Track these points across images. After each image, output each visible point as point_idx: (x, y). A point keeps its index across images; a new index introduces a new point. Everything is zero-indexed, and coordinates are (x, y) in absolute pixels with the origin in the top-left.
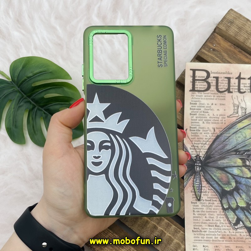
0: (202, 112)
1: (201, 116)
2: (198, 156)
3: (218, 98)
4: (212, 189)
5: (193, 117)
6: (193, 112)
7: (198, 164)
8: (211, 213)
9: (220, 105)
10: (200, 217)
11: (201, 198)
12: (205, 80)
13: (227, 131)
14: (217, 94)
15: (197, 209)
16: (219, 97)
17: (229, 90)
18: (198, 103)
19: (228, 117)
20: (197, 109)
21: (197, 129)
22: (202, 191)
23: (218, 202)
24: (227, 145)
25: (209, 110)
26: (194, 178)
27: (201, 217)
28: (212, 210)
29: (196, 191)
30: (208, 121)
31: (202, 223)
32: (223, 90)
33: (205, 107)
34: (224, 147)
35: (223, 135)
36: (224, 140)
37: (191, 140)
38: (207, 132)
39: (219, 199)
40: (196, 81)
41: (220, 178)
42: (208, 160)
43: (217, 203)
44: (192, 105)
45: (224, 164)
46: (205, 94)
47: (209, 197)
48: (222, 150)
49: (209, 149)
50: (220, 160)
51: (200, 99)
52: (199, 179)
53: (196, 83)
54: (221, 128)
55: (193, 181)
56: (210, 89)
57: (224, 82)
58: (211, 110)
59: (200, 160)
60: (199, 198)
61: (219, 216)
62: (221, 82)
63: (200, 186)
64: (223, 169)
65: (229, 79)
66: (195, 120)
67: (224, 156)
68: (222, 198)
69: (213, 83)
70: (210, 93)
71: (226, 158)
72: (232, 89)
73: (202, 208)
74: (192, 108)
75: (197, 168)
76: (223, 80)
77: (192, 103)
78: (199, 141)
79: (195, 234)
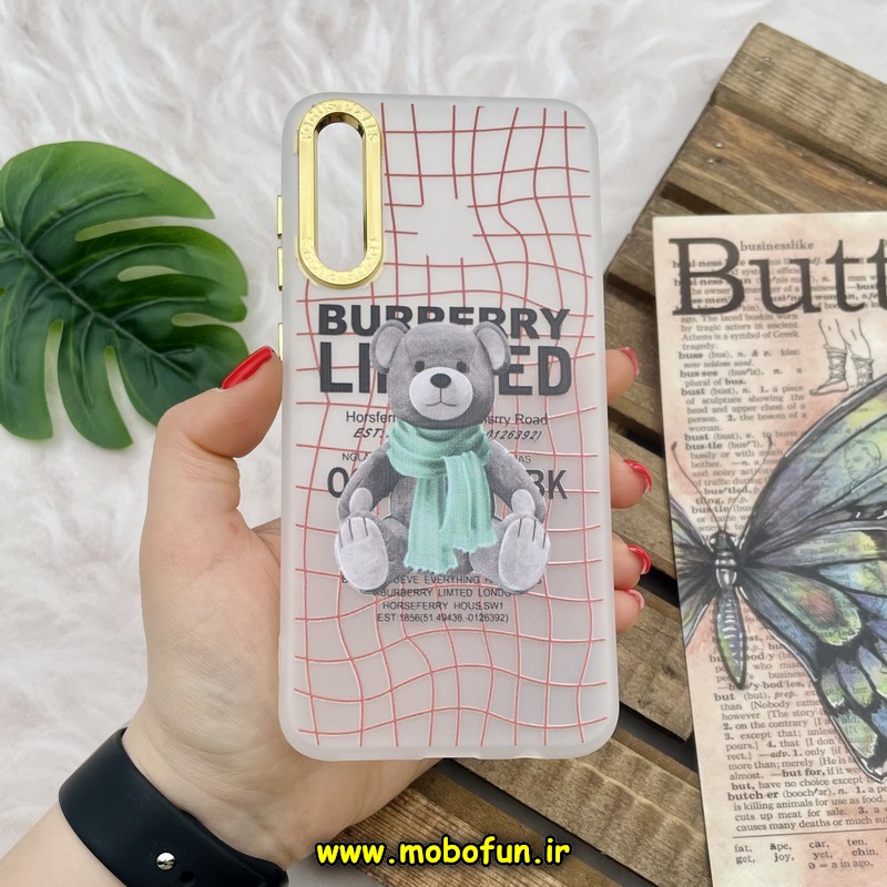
0: (723, 382)
1: (721, 396)
2: (721, 534)
3: (773, 330)
4: (781, 645)
5: (692, 402)
6: (692, 383)
7: (724, 562)
8: (787, 729)
9: (783, 353)
10: (750, 746)
11: (748, 677)
12: (724, 274)
13: (814, 442)
14: (769, 317)
15: (736, 717)
16: (777, 326)
17: (806, 303)
18: (705, 352)
19: (812, 393)
20: (704, 374)
21: (711, 440)
22: (749, 653)
23: (807, 689)
24: (818, 488)
25: (744, 373)
26: (716, 611)
27: (754, 745)
28: (791, 718)
29: (726, 654)
30: (745, 413)
31: (759, 765)
32: (788, 303)
33: (732, 364)
34: (809, 496)
35: (803, 456)
36: (807, 474)
37: (695, 479)
38: (745, 449)
39: (809, 676)
40: (692, 279)
41: (807, 603)
42: (757, 543)
43: (804, 691)
44: (687, 361)
45: (814, 556)
46: (727, 319)
47: (773, 671)
48: (802, 509)
49: (758, 506)
50: (798, 543)
51: (710, 337)
52: (733, 614)
53: (693, 287)
54: (792, 434)
55: (715, 622)
56: (744, 304)
57: (789, 276)
58: (754, 373)
59: (732, 548)
60: (738, 679)
61: (815, 738)
62: (778, 276)
63: (741, 636)
64: (811, 572)
65: (804, 265)
66: (700, 411)
67: (811, 527)
68: (818, 675)
69: (752, 282)
70: (744, 318)
71: (820, 534)
72: (819, 297)
73: (752, 712)
74: (686, 370)
75: (722, 574)
76: (784, 270)
77: (685, 352)
78: (721, 482)
79: (740, 808)
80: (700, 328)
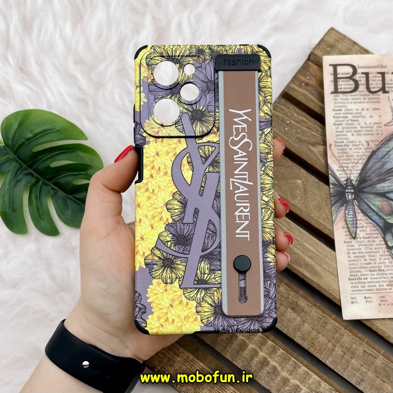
0: (350, 120)
1: (349, 126)
2: (348, 180)
3: (370, 100)
5: (338, 128)
6: (338, 121)
7: (349, 191)
8: (372, 254)
9: (374, 109)
10: (357, 260)
11: (357, 235)
12: (351, 78)
13: (386, 144)
14: (368, 95)
15: (353, 249)
16: (372, 99)
18: (343, 109)
19: (385, 125)
20: (343, 117)
21: (345, 143)
23: (380, 239)
24: (387, 162)
25: (358, 117)
26: (346, 210)
27: (359, 260)
28: (374, 250)
29: (349, 226)
30: (358, 133)
31: (361, 267)
32: (376, 89)
33: (354, 113)
34: (383, 165)
35: (381, 150)
36: (382, 157)
37: (338, 158)
38: (358, 147)
39: (381, 234)
40: (338, 80)
41: (381, 207)
42: (362, 183)
44: (336, 112)
45: (384, 189)
46: (352, 96)
47: (367, 233)
48: (380, 170)
49: (363, 169)
50: (378, 183)
51: (345, 103)
52: (352, 211)
53: (339, 83)
54: (377, 141)
55: (345, 213)
56: (359, 90)
57: (377, 79)
58: (362, 117)
59: (352, 185)
60: (354, 235)
61: (383, 258)
62: (373, 79)
63: (355, 219)
64: (383, 195)
65: (383, 74)
66: (341, 132)
67: (383, 177)
68: (384, 234)
69: (362, 80)
70: (359, 95)
71: (387, 180)
72: (388, 87)
73: (359, 248)
74: (336, 116)
75: (348, 195)
76: (375, 77)
77: (335, 109)
78: (349, 159)
79: (353, 283)
80: (341, 99)
